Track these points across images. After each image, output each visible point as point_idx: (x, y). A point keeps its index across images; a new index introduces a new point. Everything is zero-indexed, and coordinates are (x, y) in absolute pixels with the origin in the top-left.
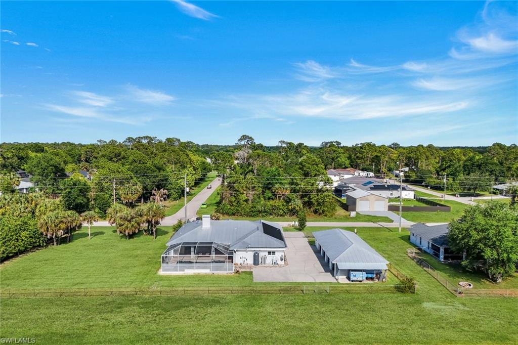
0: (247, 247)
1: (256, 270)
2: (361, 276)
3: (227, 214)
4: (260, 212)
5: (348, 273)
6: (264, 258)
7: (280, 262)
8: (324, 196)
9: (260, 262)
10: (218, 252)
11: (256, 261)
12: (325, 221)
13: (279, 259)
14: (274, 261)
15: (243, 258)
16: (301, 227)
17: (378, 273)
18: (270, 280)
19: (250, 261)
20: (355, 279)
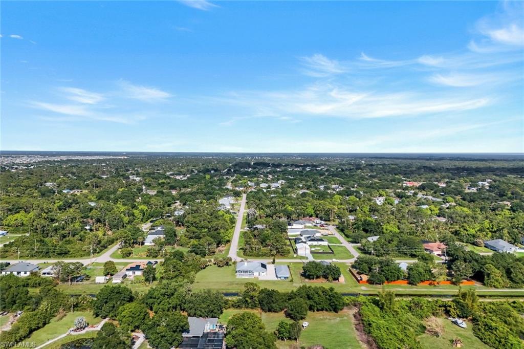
0: (257, 271)
1: (259, 277)
2: (283, 278)
3: (248, 255)
4: (260, 255)
5: (280, 277)
6: (261, 274)
10: (249, 272)
11: (259, 275)
12: (284, 259)
13: (265, 274)
15: (256, 274)
16: (273, 263)
17: (288, 277)
18: (262, 279)
19: (258, 275)
20: (281, 279)
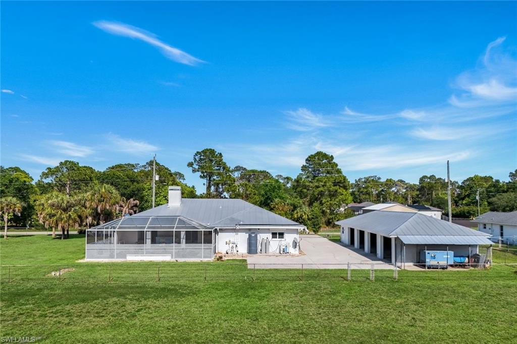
0: (236, 224)
6: (266, 244)
7: (291, 250)
8: (340, 200)
9: (259, 250)
11: (252, 248)
13: (291, 244)
14: (282, 247)
15: (231, 243)
20: (434, 263)
